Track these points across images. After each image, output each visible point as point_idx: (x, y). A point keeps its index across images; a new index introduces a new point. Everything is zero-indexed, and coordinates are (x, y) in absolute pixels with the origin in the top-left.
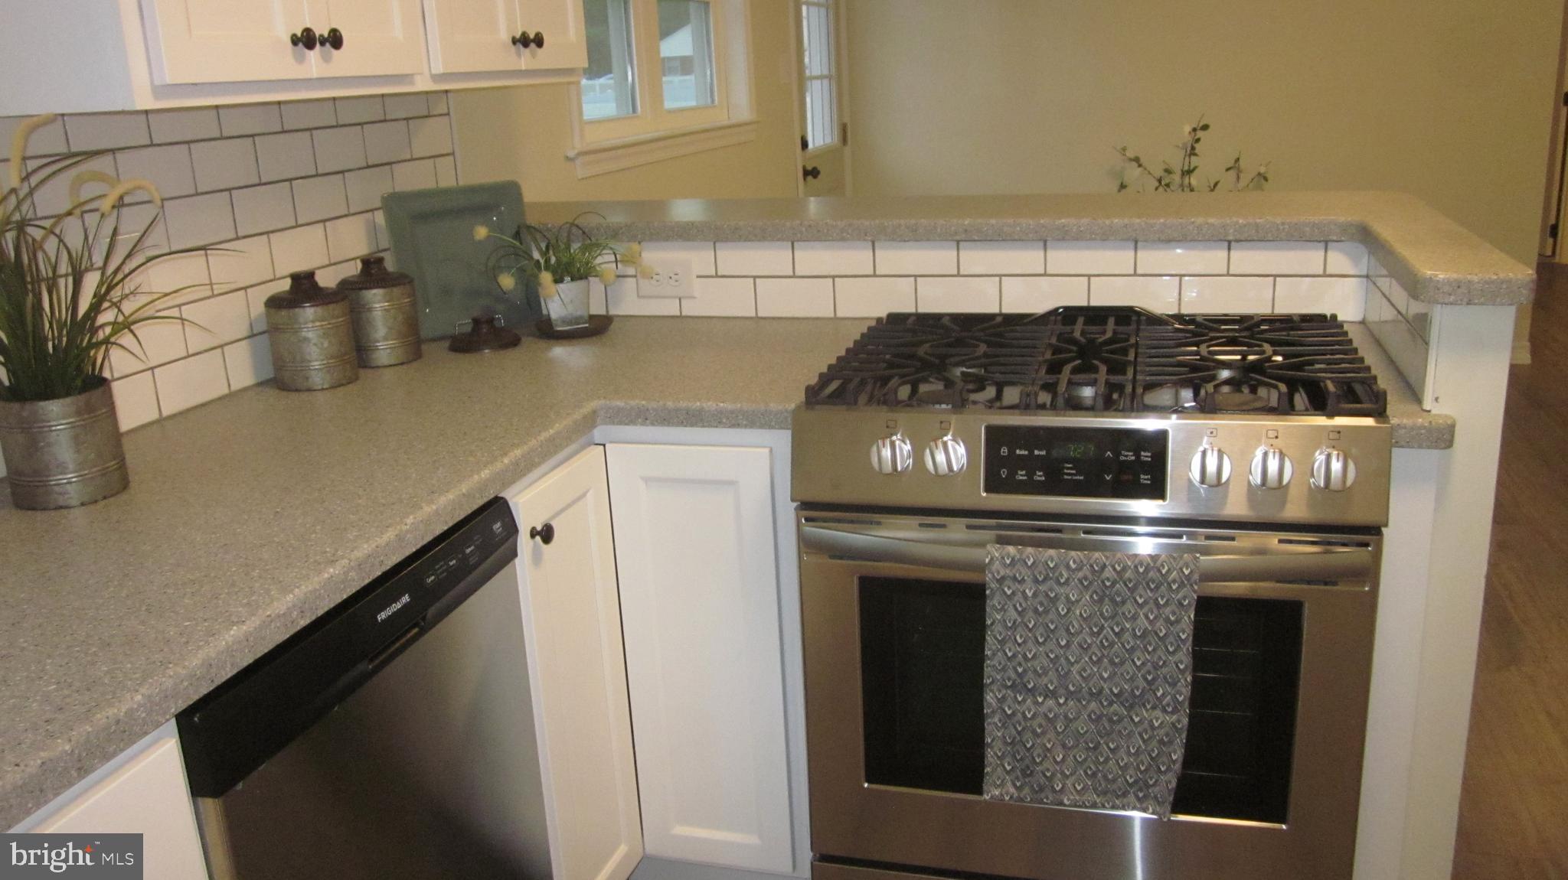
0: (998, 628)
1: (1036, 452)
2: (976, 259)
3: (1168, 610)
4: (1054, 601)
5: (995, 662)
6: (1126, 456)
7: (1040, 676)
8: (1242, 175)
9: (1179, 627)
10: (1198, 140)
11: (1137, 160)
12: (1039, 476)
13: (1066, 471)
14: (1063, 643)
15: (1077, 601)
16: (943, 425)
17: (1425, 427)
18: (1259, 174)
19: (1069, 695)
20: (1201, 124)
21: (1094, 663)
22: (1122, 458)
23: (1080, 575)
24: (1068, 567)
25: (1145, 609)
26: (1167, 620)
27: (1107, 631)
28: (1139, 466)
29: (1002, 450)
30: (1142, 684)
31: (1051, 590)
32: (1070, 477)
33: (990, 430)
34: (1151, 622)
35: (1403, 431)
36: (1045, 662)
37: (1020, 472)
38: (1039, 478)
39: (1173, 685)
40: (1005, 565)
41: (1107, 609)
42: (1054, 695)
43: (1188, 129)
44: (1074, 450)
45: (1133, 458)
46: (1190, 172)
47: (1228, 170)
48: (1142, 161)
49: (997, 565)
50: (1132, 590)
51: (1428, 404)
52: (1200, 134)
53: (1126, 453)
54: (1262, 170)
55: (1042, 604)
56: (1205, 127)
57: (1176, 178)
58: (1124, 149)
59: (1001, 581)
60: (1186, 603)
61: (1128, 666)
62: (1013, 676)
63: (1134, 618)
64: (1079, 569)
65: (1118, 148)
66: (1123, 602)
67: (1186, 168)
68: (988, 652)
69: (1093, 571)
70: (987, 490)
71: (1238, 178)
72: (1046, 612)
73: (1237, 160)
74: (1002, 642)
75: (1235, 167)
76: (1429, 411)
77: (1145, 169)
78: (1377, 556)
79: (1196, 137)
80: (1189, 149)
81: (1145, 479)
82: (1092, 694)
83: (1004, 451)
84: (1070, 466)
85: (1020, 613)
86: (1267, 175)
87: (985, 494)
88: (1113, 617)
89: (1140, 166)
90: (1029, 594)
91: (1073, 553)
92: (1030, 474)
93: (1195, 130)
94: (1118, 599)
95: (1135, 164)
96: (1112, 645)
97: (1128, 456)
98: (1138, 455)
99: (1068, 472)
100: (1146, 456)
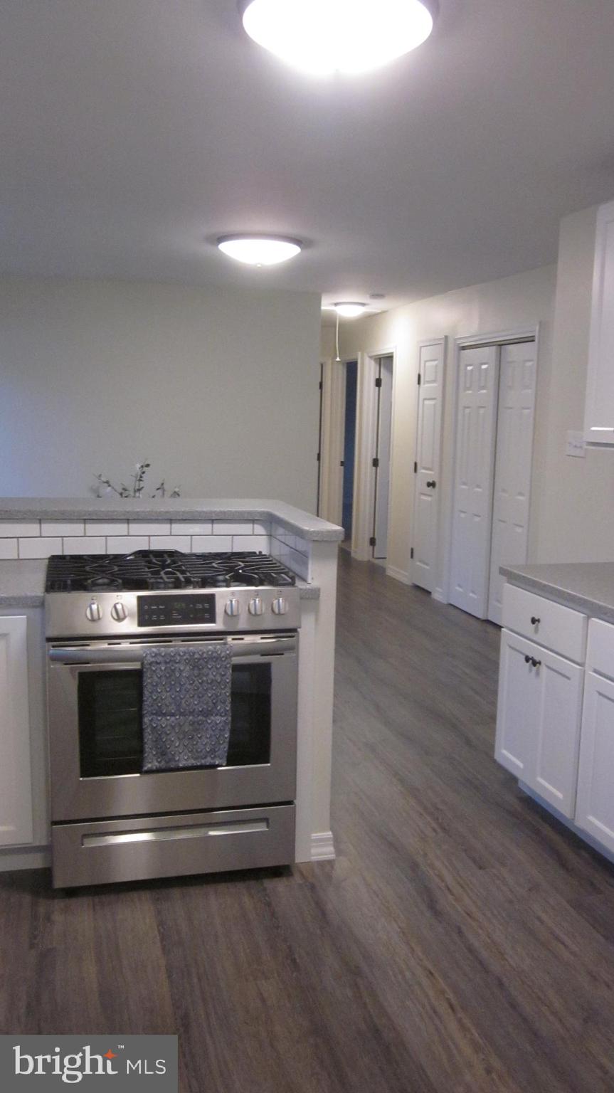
0: (149, 686)
1: (161, 607)
3: (221, 670)
4: (173, 671)
5: (148, 703)
7: (168, 706)
8: (165, 493)
9: (225, 678)
10: (144, 473)
11: (107, 482)
12: (162, 618)
14: (178, 690)
15: (184, 670)
16: (118, 597)
17: (309, 590)
18: (175, 492)
19: (182, 714)
20: (146, 463)
21: (191, 697)
22: (197, 607)
23: (185, 657)
24: (179, 655)
25: (212, 670)
26: (221, 674)
27: (196, 682)
28: (205, 611)
29: (146, 606)
30: (211, 704)
31: (173, 666)
32: (176, 617)
33: (139, 598)
34: (215, 676)
35: (302, 592)
36: (170, 700)
37: (153, 616)
39: (224, 703)
40: (153, 657)
41: (196, 672)
42: (173, 715)
43: (138, 466)
44: (177, 605)
45: (201, 607)
46: (139, 490)
47: (158, 489)
48: (111, 483)
49: (148, 657)
50: (206, 662)
51: (309, 581)
52: (145, 469)
54: (177, 490)
55: (168, 673)
56: (148, 466)
57: (132, 493)
58: (100, 476)
59: (151, 664)
60: (228, 666)
61: (205, 697)
62: (157, 708)
63: (208, 674)
64: (184, 655)
65: (96, 475)
66: (203, 668)
67: (137, 488)
68: (145, 699)
69: (190, 656)
70: (139, 625)
71: (163, 494)
72: (170, 677)
73: (162, 484)
74: (151, 693)
75: (161, 488)
76: (310, 584)
77: (113, 488)
78: (298, 641)
79: (143, 471)
80: (139, 477)
81: (207, 616)
82: (190, 712)
84: (175, 612)
85: (159, 678)
86: (180, 493)
87: (138, 628)
88: (198, 676)
89: (109, 486)
90: (163, 668)
91: (181, 649)
92: (159, 617)
93: (142, 467)
94: (201, 667)
95: (106, 485)
96: (198, 689)
97: (199, 606)
98: (203, 606)
99: (175, 615)
100: (207, 606)
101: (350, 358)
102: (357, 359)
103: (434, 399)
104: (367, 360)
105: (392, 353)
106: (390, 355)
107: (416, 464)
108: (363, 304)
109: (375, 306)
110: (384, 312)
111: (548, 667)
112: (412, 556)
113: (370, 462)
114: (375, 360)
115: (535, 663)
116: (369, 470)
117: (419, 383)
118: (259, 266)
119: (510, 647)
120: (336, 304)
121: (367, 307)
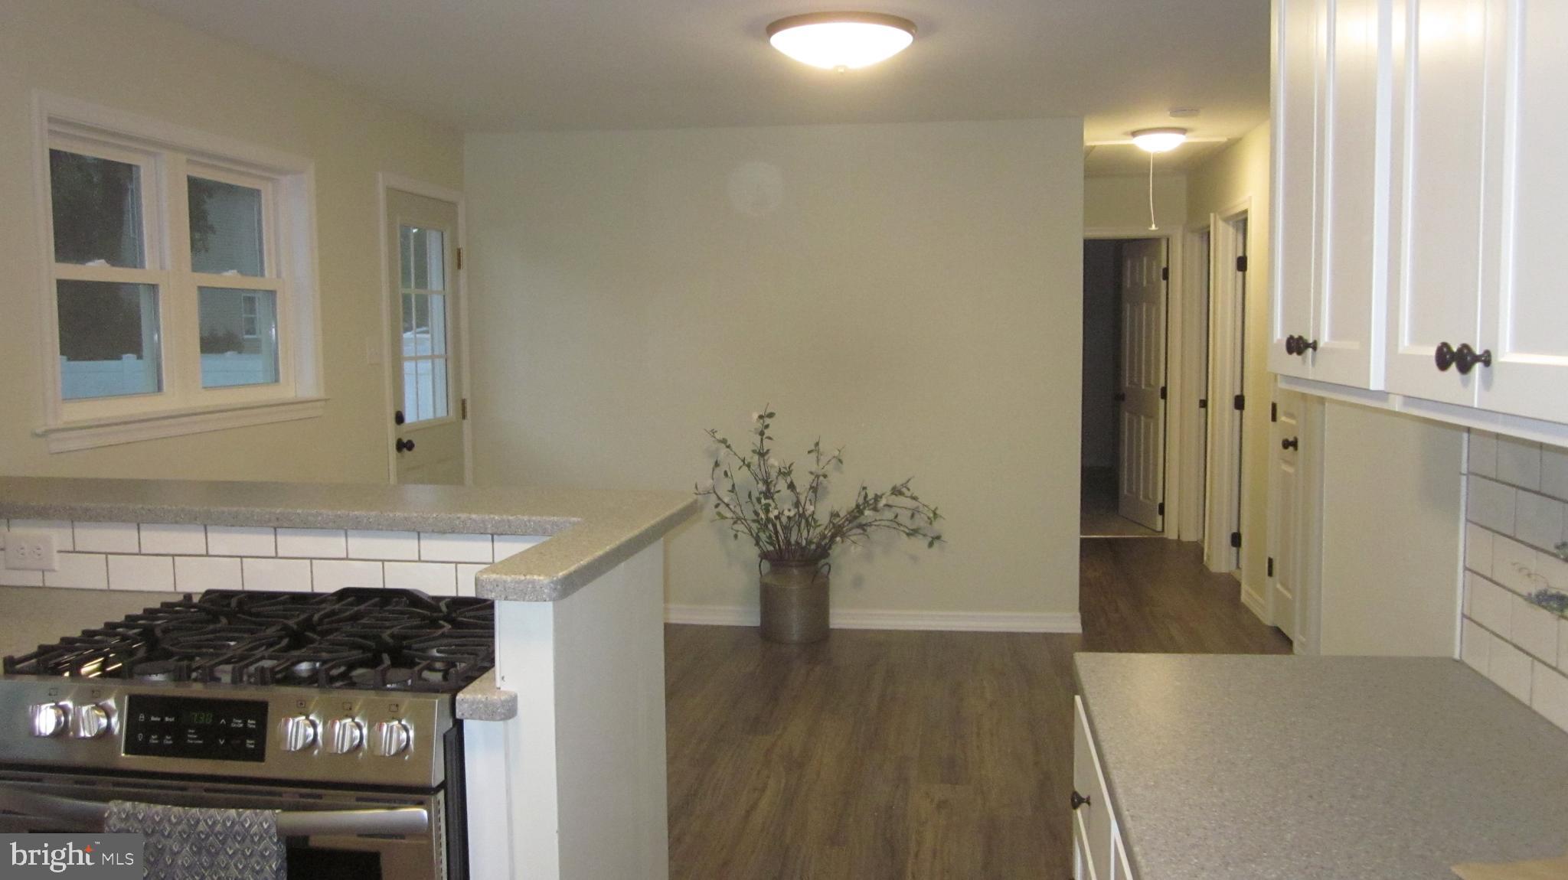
1: (167, 719)
2: (294, 543)
6: (237, 723)
8: (821, 458)
10: (767, 427)
11: (724, 441)
12: (168, 740)
13: (189, 736)
15: (180, 852)
16: (94, 694)
17: (482, 702)
18: (835, 457)
20: (768, 411)
22: (233, 725)
23: (180, 828)
24: (170, 821)
25: (235, 860)
26: (254, 869)
28: (246, 733)
29: (140, 717)
31: (158, 842)
32: (191, 742)
34: (240, 871)
35: (466, 705)
37: (153, 737)
38: (167, 742)
40: (121, 819)
41: (205, 859)
43: (755, 416)
44: (197, 718)
45: (241, 725)
47: (809, 452)
48: (729, 443)
49: (114, 819)
50: (222, 843)
51: (498, 682)
52: (768, 421)
53: (237, 721)
54: (837, 453)
55: (153, 855)
56: (771, 415)
58: (713, 432)
60: (267, 854)
63: (226, 868)
64: (179, 823)
65: (709, 429)
66: (217, 854)
69: (190, 826)
70: (127, 752)
71: (818, 460)
73: (817, 444)
75: (815, 450)
76: (500, 688)
77: (732, 450)
79: (766, 424)
80: (760, 433)
81: (250, 744)
83: (142, 717)
84: (193, 731)
86: (841, 458)
87: (123, 755)
88: (211, 867)
89: (728, 447)
92: (161, 738)
93: (761, 417)
94: (213, 851)
95: (724, 445)
98: (245, 723)
99: (192, 737)
100: (251, 723)
104: (1221, 222)
105: (1245, 212)
106: (1244, 215)
107: (1274, 406)
108: (1183, 131)
112: (1270, 574)
113: (1229, 401)
114: (1231, 223)
116: (1227, 415)
120: (1134, 134)
121: (1186, 133)
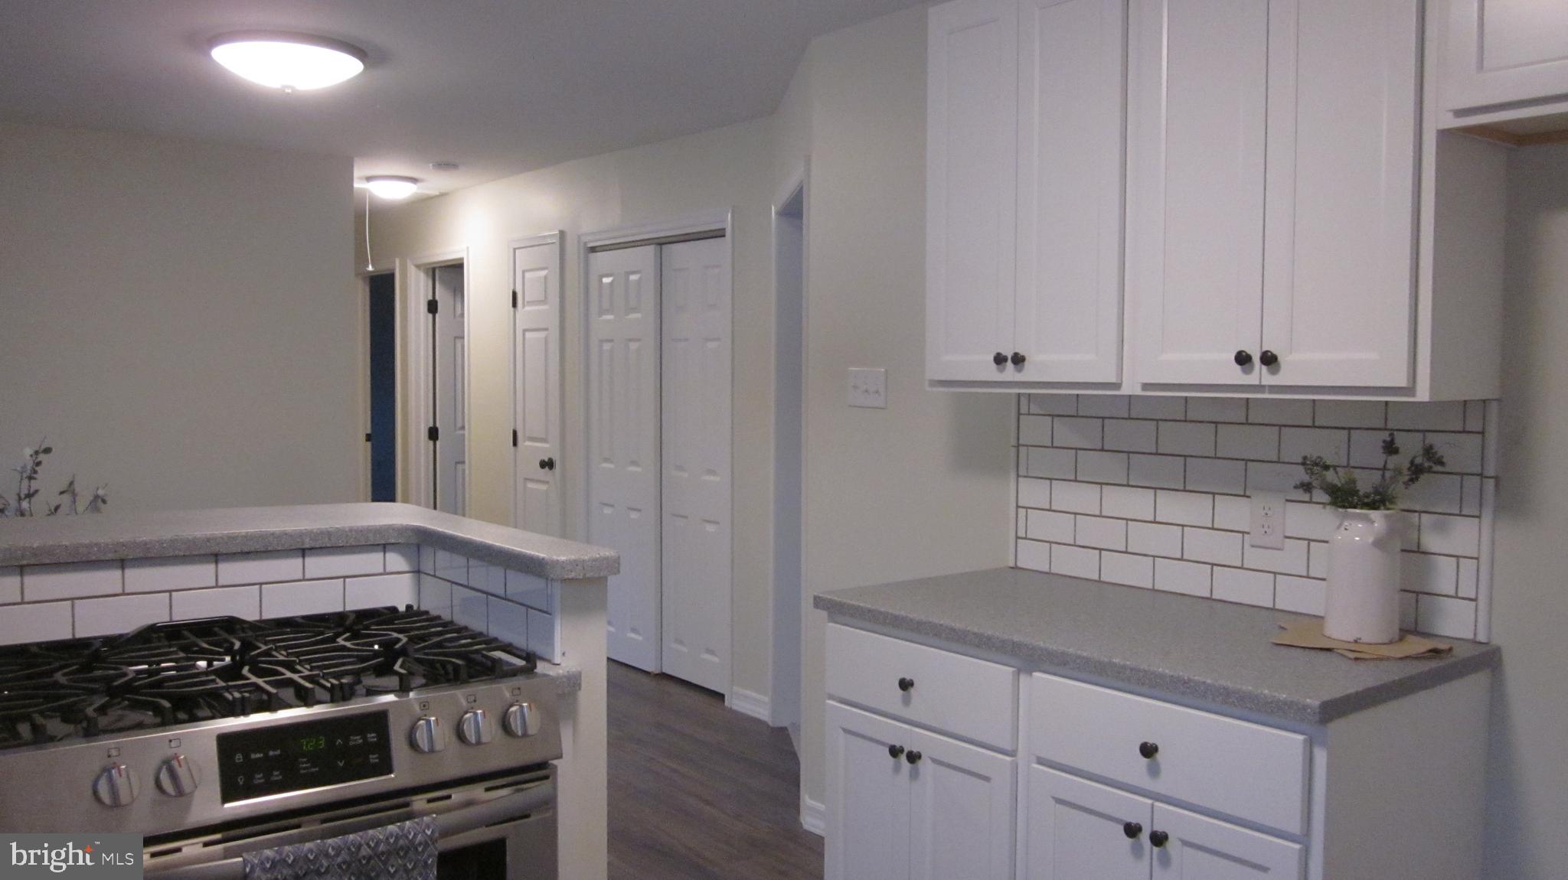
1: (271, 753)
2: (40, 584)
8: (77, 500)
10: (39, 464)
12: (277, 776)
13: (301, 765)
16: (172, 743)
17: (561, 677)
18: (97, 497)
20: (45, 446)
22: (351, 743)
23: (339, 860)
24: (327, 855)
28: (367, 748)
29: (237, 757)
32: (305, 771)
33: (220, 738)
37: (257, 776)
38: (276, 778)
40: (267, 870)
44: (307, 745)
45: (361, 741)
46: (29, 496)
47: (63, 493)
49: (258, 873)
51: (559, 661)
52: (42, 457)
53: (355, 738)
54: (101, 492)
56: (47, 450)
57: (13, 502)
60: (430, 862)
64: (338, 854)
67: (24, 492)
70: (223, 800)
71: (73, 501)
73: (73, 483)
75: (71, 490)
76: (560, 665)
78: (555, 788)
79: (38, 460)
80: (29, 472)
81: (374, 758)
83: (239, 758)
84: (305, 760)
87: (224, 806)
91: (329, 842)
92: (268, 775)
93: (36, 453)
97: (357, 740)
98: (365, 738)
99: (304, 766)
100: (372, 737)
101: (384, 267)
102: (394, 270)
103: (546, 329)
104: (412, 271)
105: (462, 259)
106: (459, 262)
107: (515, 433)
108: (414, 180)
109: (434, 182)
110: (442, 195)
111: (934, 761)
113: (424, 434)
114: (426, 272)
115: (913, 758)
116: (422, 444)
117: (514, 305)
118: (290, 91)
119: (846, 731)
120: (370, 179)
121: (419, 184)
